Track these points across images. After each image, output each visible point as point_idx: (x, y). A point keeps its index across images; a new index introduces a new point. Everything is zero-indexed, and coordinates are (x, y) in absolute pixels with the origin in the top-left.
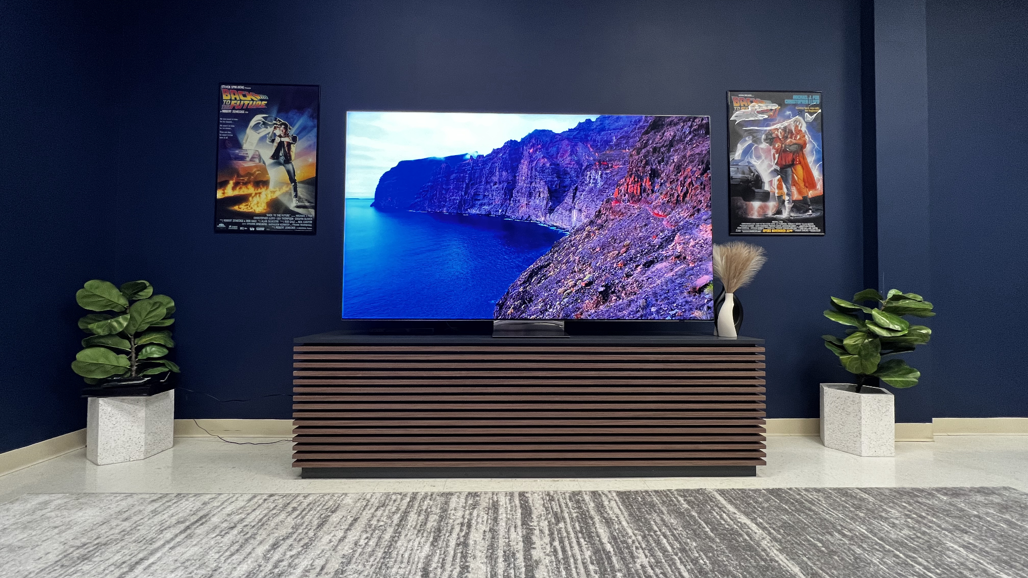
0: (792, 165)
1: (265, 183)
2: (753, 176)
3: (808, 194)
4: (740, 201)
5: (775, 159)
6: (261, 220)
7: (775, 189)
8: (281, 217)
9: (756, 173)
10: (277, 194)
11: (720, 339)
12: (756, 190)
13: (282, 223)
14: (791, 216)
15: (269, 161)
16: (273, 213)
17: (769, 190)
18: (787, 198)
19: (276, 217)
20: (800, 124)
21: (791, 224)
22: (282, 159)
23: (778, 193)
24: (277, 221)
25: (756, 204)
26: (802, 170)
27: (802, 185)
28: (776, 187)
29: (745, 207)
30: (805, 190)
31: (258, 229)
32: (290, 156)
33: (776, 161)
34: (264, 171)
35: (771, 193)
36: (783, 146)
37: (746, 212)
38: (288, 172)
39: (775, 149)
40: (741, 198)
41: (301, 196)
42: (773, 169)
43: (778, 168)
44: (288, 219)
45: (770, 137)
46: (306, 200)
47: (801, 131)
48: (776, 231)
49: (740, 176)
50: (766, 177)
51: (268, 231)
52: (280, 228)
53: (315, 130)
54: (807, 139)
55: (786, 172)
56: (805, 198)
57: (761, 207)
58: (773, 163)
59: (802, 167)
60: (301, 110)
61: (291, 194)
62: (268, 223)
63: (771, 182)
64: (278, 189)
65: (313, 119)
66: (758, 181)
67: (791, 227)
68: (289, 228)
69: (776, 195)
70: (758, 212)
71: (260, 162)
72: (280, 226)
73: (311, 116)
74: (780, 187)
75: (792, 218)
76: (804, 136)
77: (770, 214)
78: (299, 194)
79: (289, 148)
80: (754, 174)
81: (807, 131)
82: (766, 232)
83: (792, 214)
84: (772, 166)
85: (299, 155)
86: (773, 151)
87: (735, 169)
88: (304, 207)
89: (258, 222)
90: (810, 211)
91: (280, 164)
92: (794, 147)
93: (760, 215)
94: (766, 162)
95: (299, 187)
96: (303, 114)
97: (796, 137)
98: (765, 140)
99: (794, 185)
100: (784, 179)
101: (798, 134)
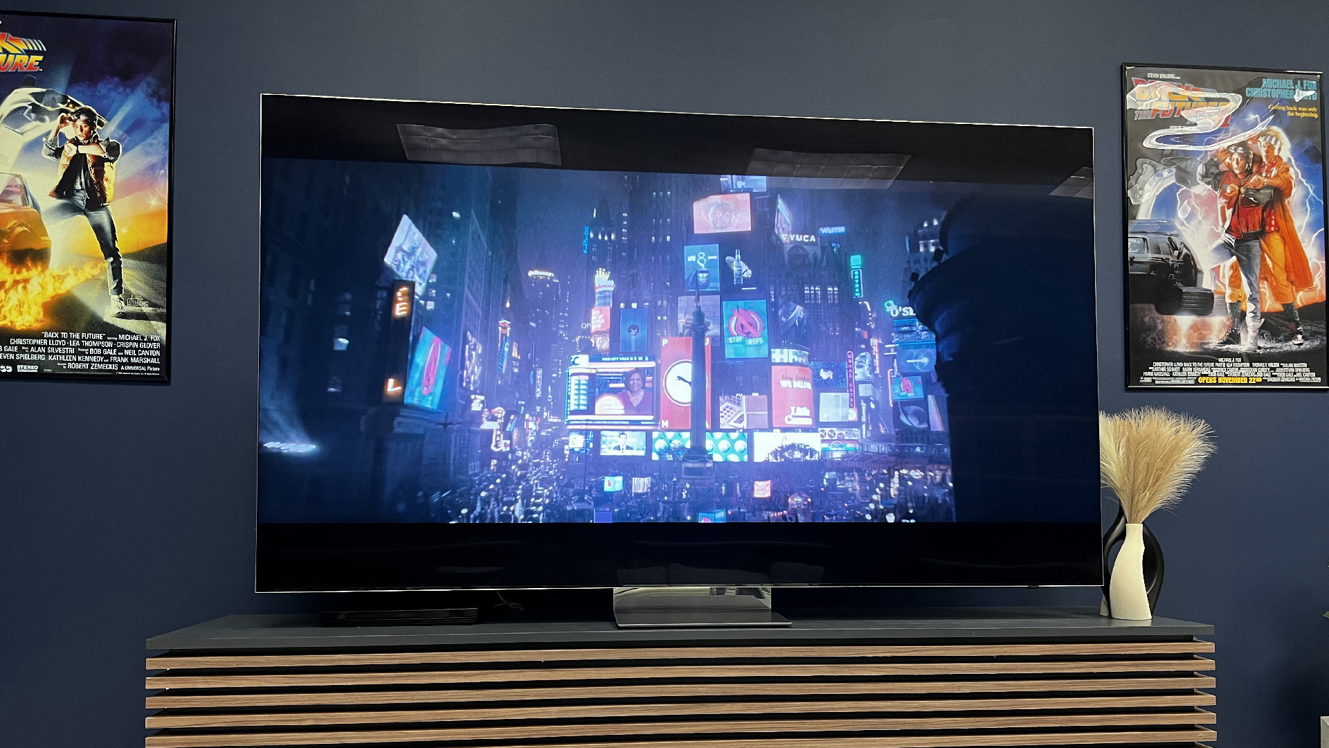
0: (1261, 234)
1: (39, 256)
2: (1178, 257)
3: (1295, 299)
4: (1149, 313)
5: (1224, 220)
6: (29, 346)
7: (1225, 286)
8: (80, 340)
9: (1185, 251)
10: (70, 285)
11: (1115, 624)
12: (1185, 290)
13: (83, 354)
14: (1260, 348)
15: (48, 203)
16: (59, 331)
17: (1212, 289)
18: (1250, 307)
19: (67, 340)
20: (1279, 143)
21: (1258, 364)
22: (81, 198)
23: (1231, 296)
24: (72, 351)
25: (1184, 321)
26: (1281, 246)
27: (1282, 277)
28: (1227, 282)
29: (1160, 327)
30: (1288, 290)
31: (21, 369)
32: (102, 190)
33: (1227, 226)
34: (36, 225)
35: (1215, 296)
36: (1242, 190)
37: (1162, 337)
38: (98, 229)
39: (1225, 197)
40: (1153, 307)
41: (133, 290)
42: (1220, 241)
43: (1233, 242)
44: (97, 344)
45: (1214, 170)
46: (145, 300)
47: (1281, 159)
48: (1227, 380)
49: (1148, 256)
50: (1205, 259)
51: (48, 374)
52: (79, 366)
53: (166, 126)
54: (1294, 177)
55: (1249, 250)
56: (1288, 307)
57: (1194, 327)
58: (1220, 230)
59: (1283, 238)
60: (128, 78)
61: (105, 285)
62: (47, 354)
63: (1216, 270)
64: (71, 272)
65: (159, 100)
66: (1188, 268)
67: (1259, 373)
68: (101, 366)
69: (1228, 301)
70: (1189, 337)
71: (25, 202)
72: (77, 362)
73: (155, 95)
74: (1235, 283)
75: (1261, 352)
76: (1288, 170)
77: (1214, 342)
78: (126, 284)
79: (100, 173)
80: (1180, 254)
81: (1292, 158)
82: (1205, 384)
83: (1261, 344)
84: (1218, 235)
85: (125, 188)
86: (1222, 202)
87: (1140, 241)
88: (141, 316)
89: (20, 351)
90: (1300, 337)
91: (76, 209)
92: (1264, 194)
93: (1192, 345)
94: (1206, 227)
95: (126, 267)
96: (133, 89)
97: (1269, 171)
98: (1204, 176)
99: (1266, 279)
100: (1245, 264)
101: (1273, 165)
